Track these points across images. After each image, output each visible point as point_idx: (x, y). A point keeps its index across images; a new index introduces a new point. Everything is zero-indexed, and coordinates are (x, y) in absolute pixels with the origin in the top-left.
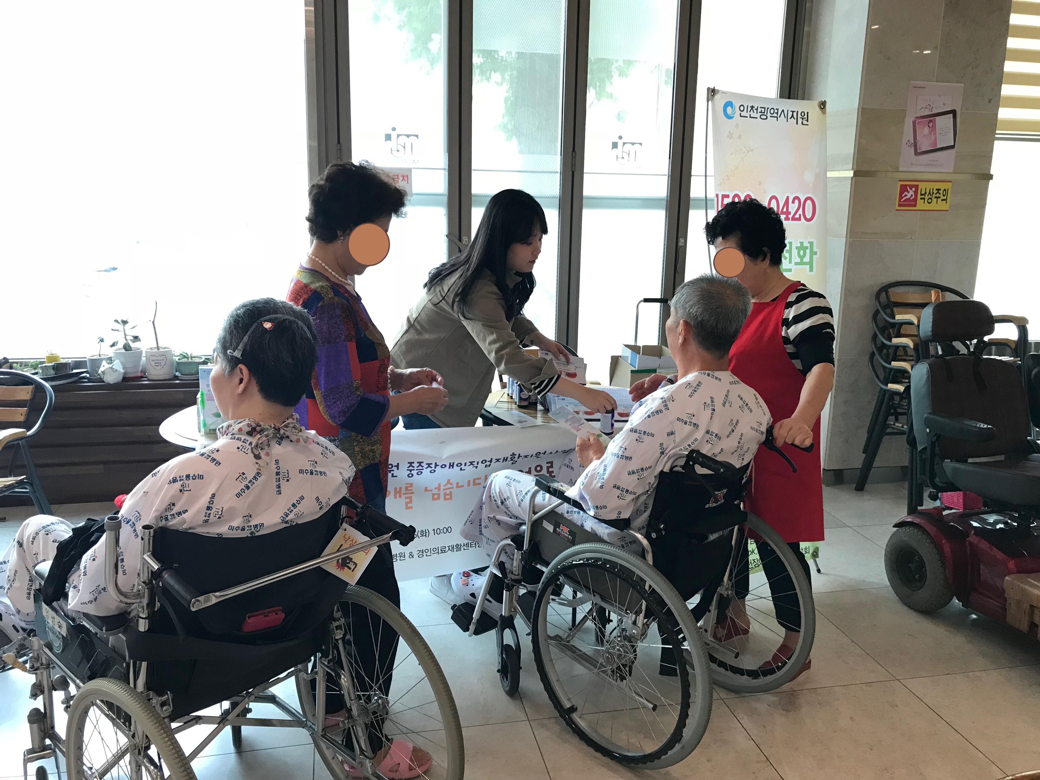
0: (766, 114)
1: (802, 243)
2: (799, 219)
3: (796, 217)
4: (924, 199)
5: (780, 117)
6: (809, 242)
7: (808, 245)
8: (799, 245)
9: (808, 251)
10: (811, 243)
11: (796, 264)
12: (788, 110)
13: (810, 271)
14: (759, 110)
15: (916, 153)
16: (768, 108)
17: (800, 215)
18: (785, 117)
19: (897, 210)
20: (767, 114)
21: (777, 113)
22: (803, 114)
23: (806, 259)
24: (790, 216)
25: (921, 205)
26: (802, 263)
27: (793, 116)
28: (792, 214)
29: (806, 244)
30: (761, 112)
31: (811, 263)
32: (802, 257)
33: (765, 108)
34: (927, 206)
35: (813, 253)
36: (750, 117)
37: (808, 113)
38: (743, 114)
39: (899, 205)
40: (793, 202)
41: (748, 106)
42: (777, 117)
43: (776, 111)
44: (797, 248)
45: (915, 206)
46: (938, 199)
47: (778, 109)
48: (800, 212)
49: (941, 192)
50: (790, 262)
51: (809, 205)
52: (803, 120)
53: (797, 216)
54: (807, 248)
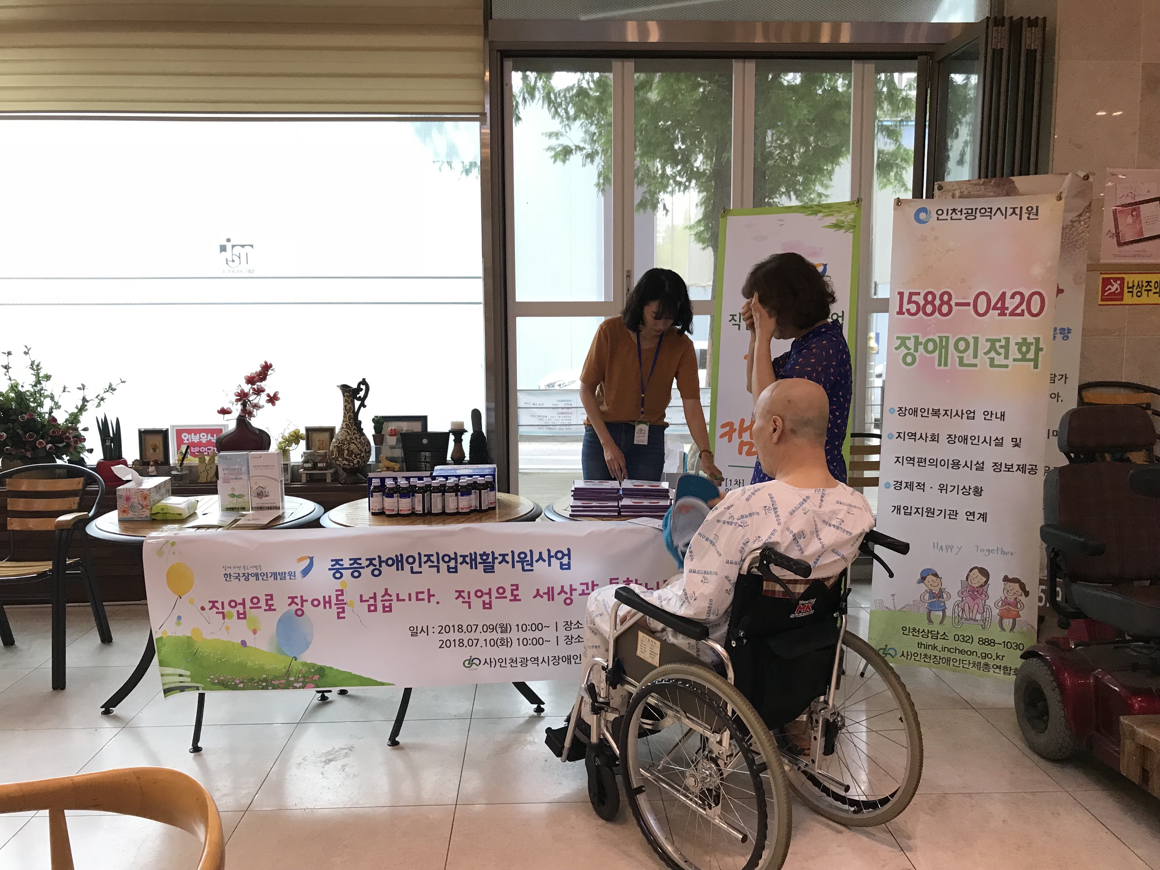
0: (974, 214)
1: (1025, 339)
2: (1022, 314)
3: (1016, 312)
4: (1132, 292)
5: (994, 215)
6: (1034, 338)
7: (1034, 341)
8: (1021, 341)
9: (1033, 348)
10: (1037, 340)
11: (1015, 360)
12: (1006, 208)
13: (1034, 368)
14: (964, 211)
15: (1120, 244)
16: (976, 209)
17: (1023, 311)
18: (1003, 215)
19: (1099, 305)
20: (976, 213)
21: (991, 212)
22: (1030, 209)
23: (1031, 355)
24: (1007, 312)
25: (1128, 298)
26: (1024, 359)
27: (1014, 212)
28: (1010, 310)
29: (1030, 340)
30: (967, 213)
31: (1036, 360)
32: (1024, 354)
33: (972, 209)
34: (1136, 300)
35: (1038, 350)
36: (951, 219)
37: (1037, 207)
38: (940, 217)
39: (1102, 300)
40: (1012, 297)
41: (948, 210)
42: (991, 216)
43: (989, 210)
44: (1017, 344)
45: (1122, 299)
46: (1150, 292)
47: (991, 209)
48: (1024, 306)
49: (1152, 284)
50: (1006, 357)
51: (1036, 300)
52: (1029, 214)
53: (1019, 311)
54: (1032, 344)
